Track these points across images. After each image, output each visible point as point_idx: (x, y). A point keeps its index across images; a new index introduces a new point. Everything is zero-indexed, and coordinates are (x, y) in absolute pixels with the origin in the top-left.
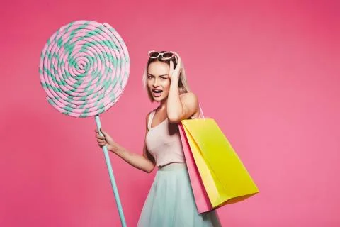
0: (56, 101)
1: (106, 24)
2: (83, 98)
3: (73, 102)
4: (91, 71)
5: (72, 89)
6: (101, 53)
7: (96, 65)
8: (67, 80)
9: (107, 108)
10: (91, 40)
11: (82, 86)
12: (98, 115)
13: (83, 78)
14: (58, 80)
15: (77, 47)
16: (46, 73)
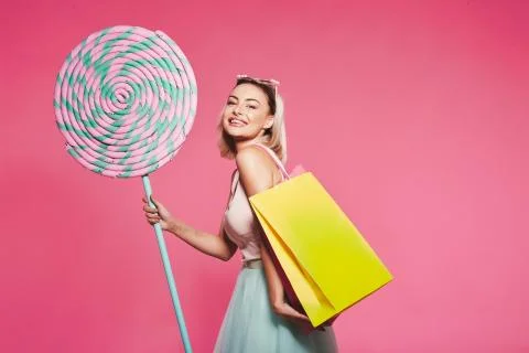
0: (80, 151)
1: (160, 33)
2: (125, 148)
3: (108, 153)
4: (137, 105)
5: (107, 133)
6: (152, 79)
7: (144, 96)
8: (99, 120)
9: (161, 164)
10: (136, 58)
11: (121, 129)
12: (146, 175)
13: (124, 117)
14: (85, 118)
15: (115, 68)
16: (65, 108)
